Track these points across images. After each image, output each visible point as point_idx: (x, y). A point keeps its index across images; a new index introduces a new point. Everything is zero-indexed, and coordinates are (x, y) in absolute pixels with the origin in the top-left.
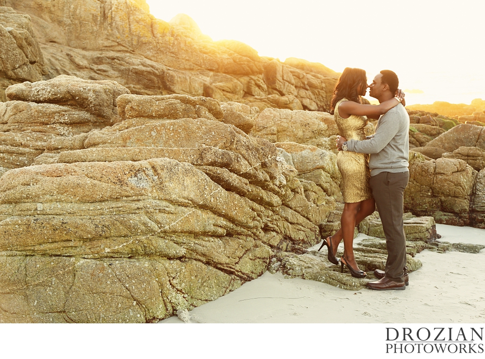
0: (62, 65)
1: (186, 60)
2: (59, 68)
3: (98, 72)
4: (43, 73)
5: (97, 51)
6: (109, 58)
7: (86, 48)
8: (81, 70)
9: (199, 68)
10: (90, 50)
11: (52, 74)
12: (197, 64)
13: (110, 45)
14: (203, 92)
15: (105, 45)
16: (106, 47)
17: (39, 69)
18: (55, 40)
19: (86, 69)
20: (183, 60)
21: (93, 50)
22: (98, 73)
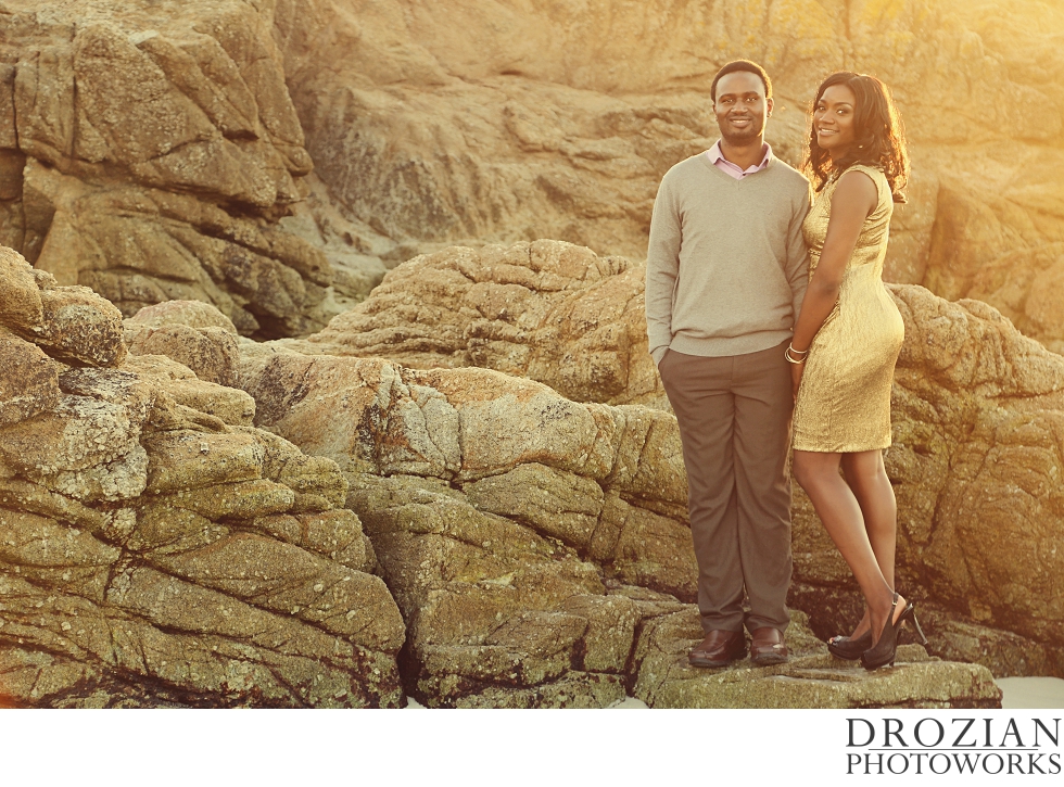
0: (472, 143)
1: (947, 109)
2: (452, 153)
3: (576, 161)
4: (292, 166)
5: (649, 93)
6: (638, 115)
7: (615, 87)
8: (530, 157)
9: (990, 134)
10: (630, 92)
11: (426, 172)
12: (981, 123)
13: (690, 71)
14: (932, 219)
15: (674, 74)
16: (678, 78)
17: (278, 156)
18: (518, 67)
19: (546, 155)
20: (935, 112)
21: (639, 91)
22: (576, 167)
